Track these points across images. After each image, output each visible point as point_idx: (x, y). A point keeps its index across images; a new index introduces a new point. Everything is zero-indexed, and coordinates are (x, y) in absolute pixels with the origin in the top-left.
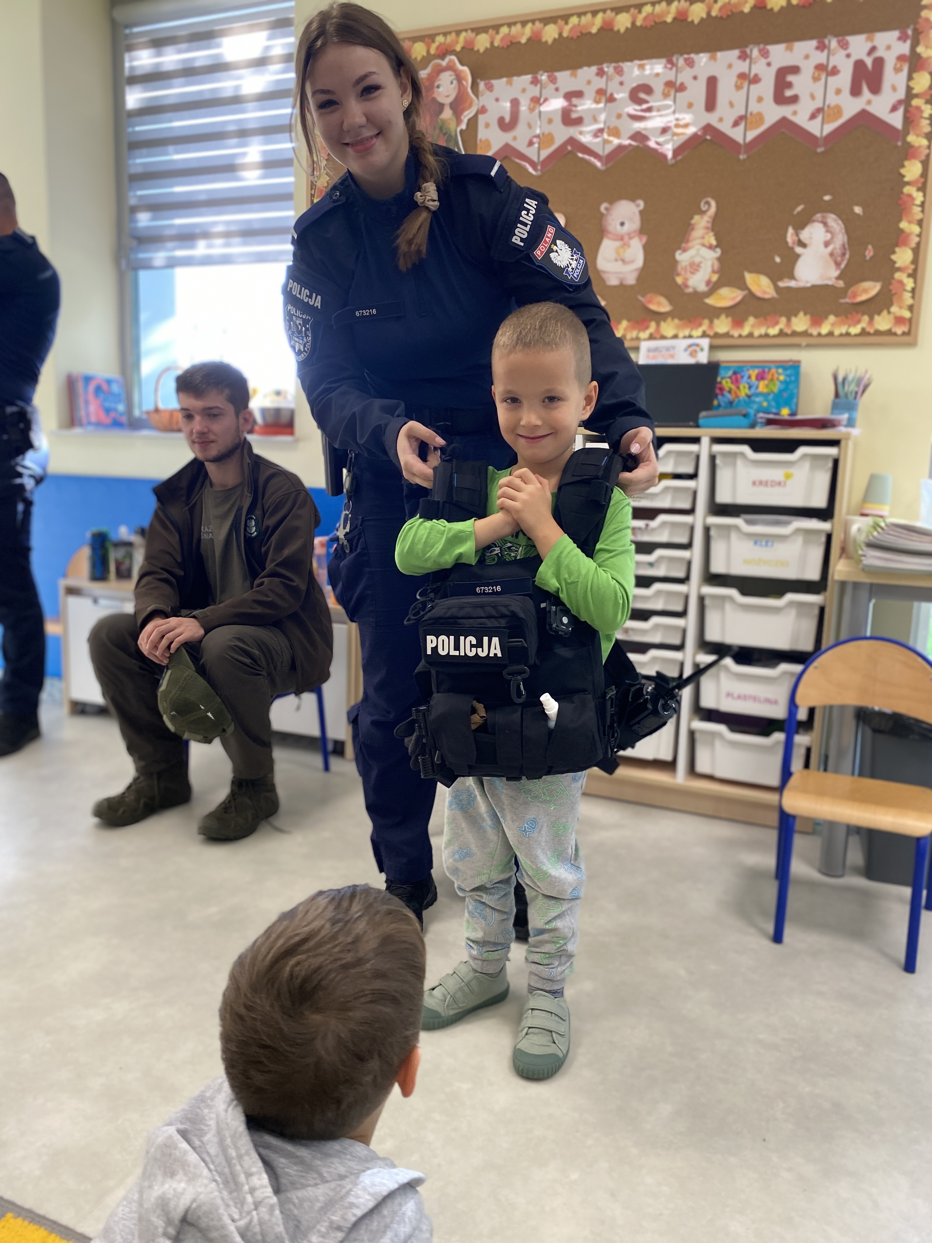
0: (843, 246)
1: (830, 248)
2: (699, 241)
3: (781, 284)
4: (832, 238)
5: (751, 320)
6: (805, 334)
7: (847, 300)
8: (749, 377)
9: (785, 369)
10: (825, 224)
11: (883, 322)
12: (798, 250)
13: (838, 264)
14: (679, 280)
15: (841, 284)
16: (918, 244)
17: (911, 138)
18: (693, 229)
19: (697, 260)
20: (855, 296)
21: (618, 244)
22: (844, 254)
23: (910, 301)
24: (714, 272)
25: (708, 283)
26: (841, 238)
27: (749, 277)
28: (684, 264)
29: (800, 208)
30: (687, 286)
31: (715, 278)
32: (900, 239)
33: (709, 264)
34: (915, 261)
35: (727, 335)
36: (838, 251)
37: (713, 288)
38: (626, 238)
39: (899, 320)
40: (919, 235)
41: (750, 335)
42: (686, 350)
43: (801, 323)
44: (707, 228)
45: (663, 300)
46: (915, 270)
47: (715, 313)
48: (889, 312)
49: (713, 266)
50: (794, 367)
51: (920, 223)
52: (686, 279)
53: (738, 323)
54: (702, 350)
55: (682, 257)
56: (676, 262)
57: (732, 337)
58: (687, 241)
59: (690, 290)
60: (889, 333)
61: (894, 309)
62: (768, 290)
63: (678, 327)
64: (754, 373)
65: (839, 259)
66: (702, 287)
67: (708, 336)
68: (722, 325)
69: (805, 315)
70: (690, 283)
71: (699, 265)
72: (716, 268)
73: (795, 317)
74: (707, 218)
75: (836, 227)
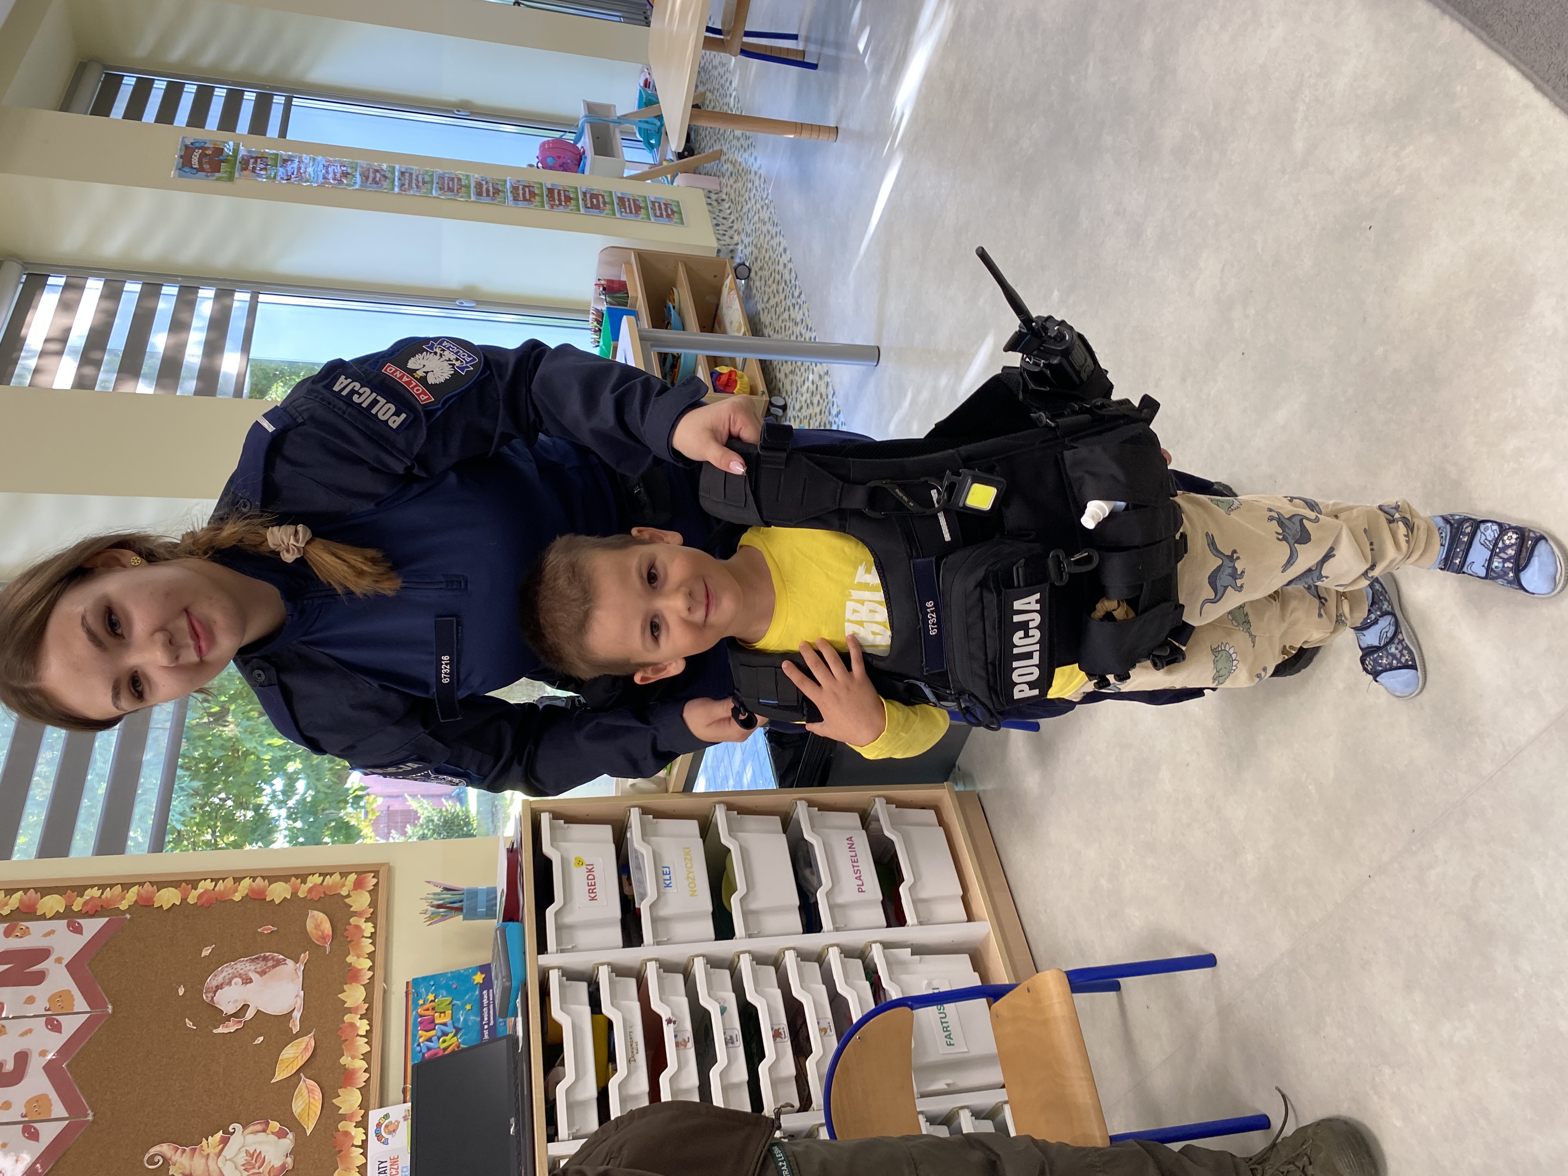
0: (253, 960)
1: (253, 975)
2: (211, 1162)
3: (296, 1029)
4: (240, 976)
5: (345, 1060)
6: (369, 987)
7: (328, 946)
8: (429, 1040)
9: (418, 995)
10: (218, 987)
11: (361, 901)
12: (250, 1014)
13: (278, 963)
15: (304, 957)
16: (264, 878)
17: (124, 906)
19: (242, 1159)
20: (324, 938)
22: (265, 959)
23: (337, 877)
24: (264, 1131)
25: (281, 1135)
26: (244, 966)
27: (280, 1075)
29: (189, 1024)
30: (283, 1166)
31: (275, 1125)
32: (256, 898)
33: (251, 1138)
34: (286, 879)
35: (364, 1091)
36: (260, 966)
37: (291, 1123)
39: (358, 885)
40: (254, 879)
41: (367, 1057)
42: (386, 1142)
43: (354, 995)
44: (194, 1151)
46: (297, 877)
47: (330, 1115)
48: (348, 896)
49: (256, 1132)
50: (415, 987)
51: (237, 880)
53: (347, 1077)
54: (387, 1116)
57: (367, 1081)
59: (289, 1160)
60: (374, 892)
61: (344, 892)
62: (303, 1046)
63: (347, 1170)
64: (423, 1035)
65: (270, 963)
66: (288, 1143)
67: (365, 1117)
68: (350, 1100)
69: (344, 991)
70: (277, 1164)
71: (252, 1156)
72: (259, 1127)
73: (345, 1002)
74: (177, 1157)
75: (224, 974)
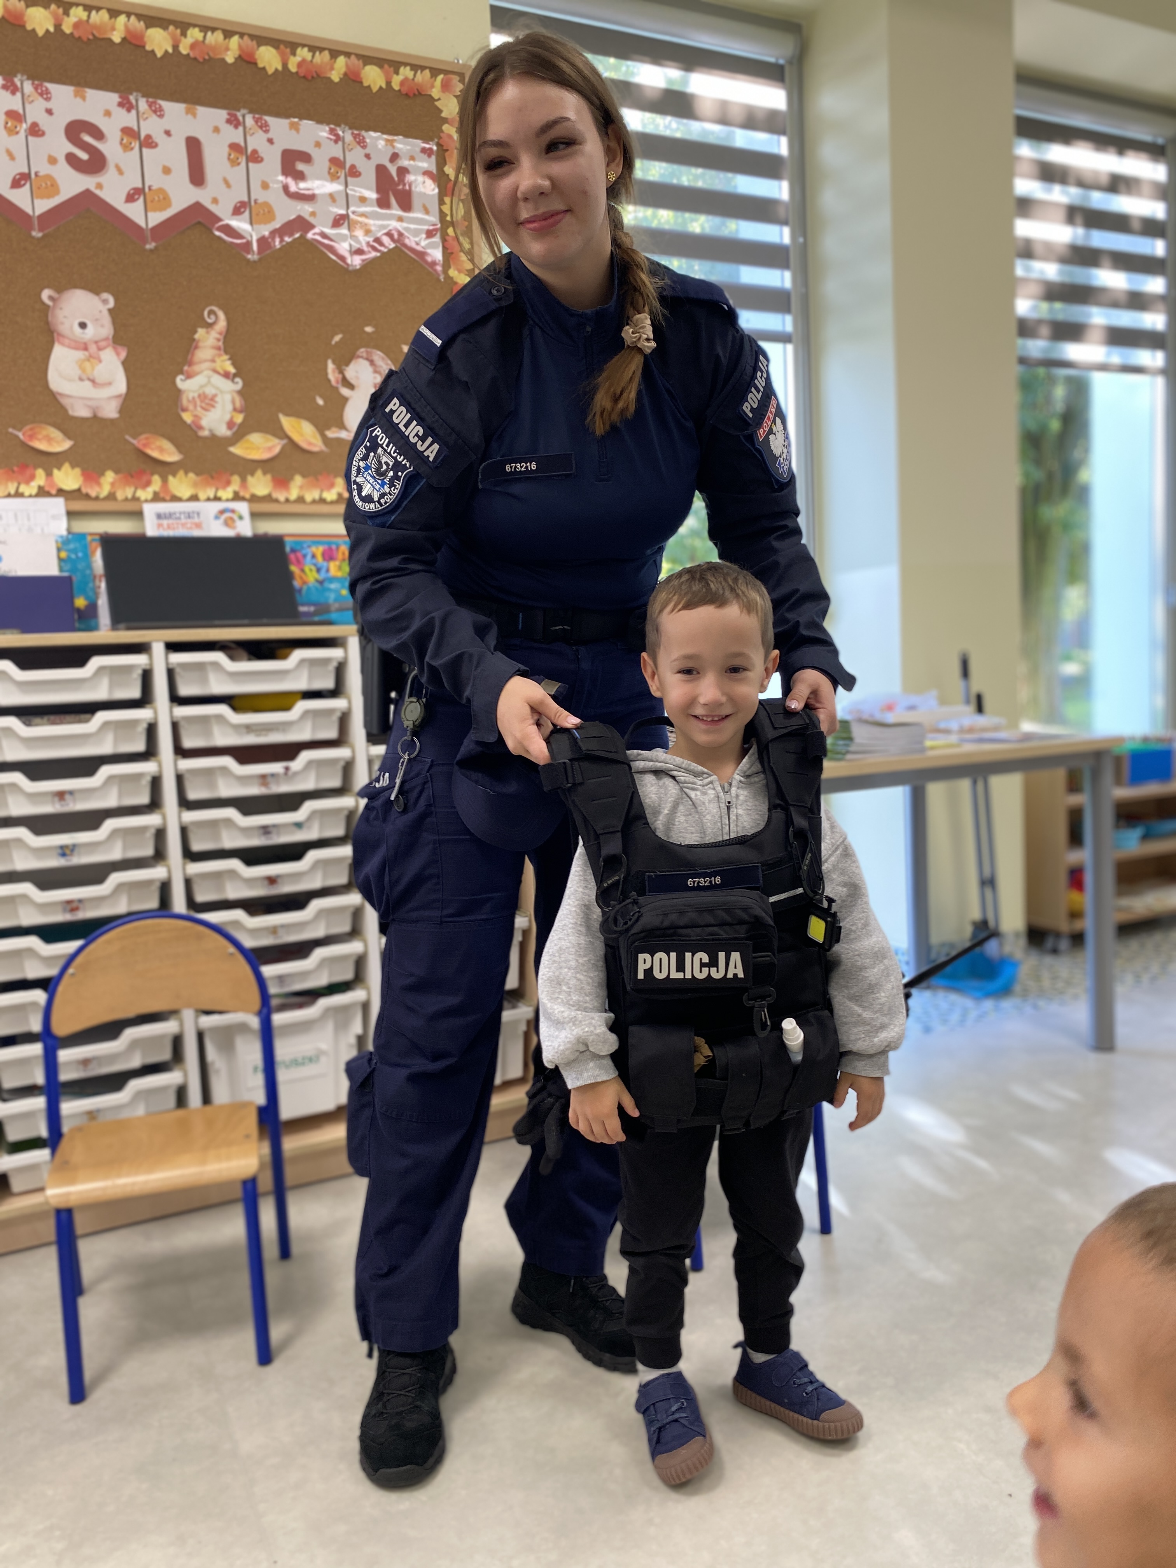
2: (208, 365)
3: (330, 434)
5: (298, 480)
8: (314, 556)
10: (372, 362)
12: (345, 391)
14: (187, 417)
17: (453, 273)
18: (196, 347)
19: (210, 391)
21: (81, 354)
24: (235, 410)
25: (230, 424)
27: (287, 422)
28: (191, 395)
29: (337, 338)
30: (201, 428)
31: (239, 419)
33: (228, 398)
35: (268, 498)
37: (240, 433)
38: (93, 348)
41: (301, 500)
42: (217, 517)
44: (219, 348)
45: (167, 445)
47: (246, 468)
49: (233, 402)
52: (197, 417)
53: (282, 482)
54: (241, 518)
55: (188, 386)
56: (179, 392)
57: (277, 501)
58: (190, 364)
59: (206, 433)
62: (313, 440)
63: (195, 485)
64: (319, 550)
66: (223, 431)
67: (243, 499)
68: (260, 485)
71: (212, 400)
72: (238, 405)
74: (214, 334)
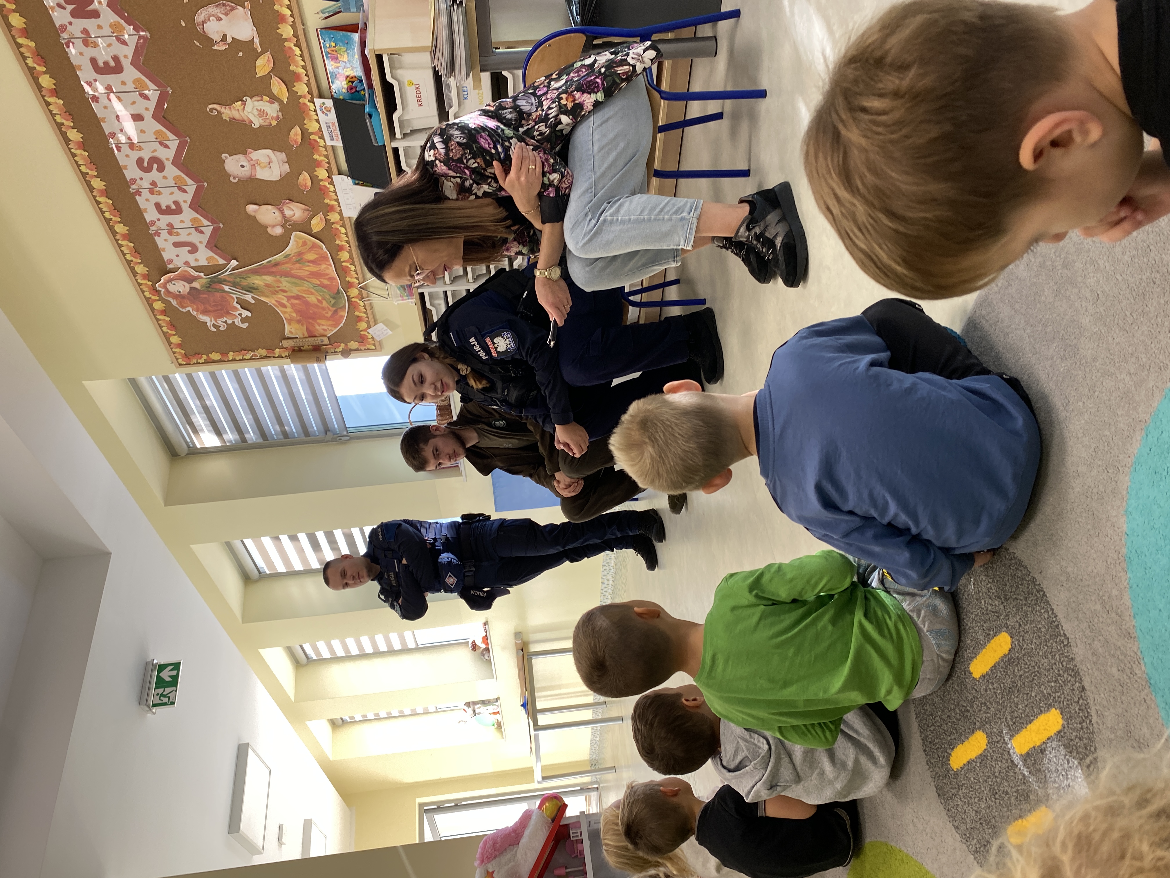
1: (221, 15)
2: (241, 113)
3: (259, 50)
10: (204, 23)
12: (229, 40)
13: (233, 9)
14: (274, 123)
15: (248, 4)
18: (234, 119)
19: (256, 112)
21: (258, 168)
22: (224, 5)
24: (262, 100)
25: (271, 102)
26: (212, 9)
27: (260, 74)
28: (261, 121)
29: (198, 44)
30: (278, 117)
31: (266, 98)
33: (256, 103)
35: (308, 84)
36: (222, 9)
37: (274, 98)
38: (252, 163)
41: (304, 67)
42: (326, 115)
43: (286, 31)
44: (230, 108)
45: (292, 133)
47: (293, 95)
49: (258, 101)
50: (322, 36)
52: (272, 118)
53: (297, 77)
55: (257, 123)
56: (261, 127)
57: (309, 81)
58: (244, 121)
59: (280, 114)
62: (266, 58)
63: (310, 119)
65: (228, 8)
67: (312, 98)
68: (301, 89)
69: (279, 28)
70: (275, 115)
71: (260, 111)
72: (259, 98)
73: (282, 35)
74: (223, 110)
75: (203, 15)
